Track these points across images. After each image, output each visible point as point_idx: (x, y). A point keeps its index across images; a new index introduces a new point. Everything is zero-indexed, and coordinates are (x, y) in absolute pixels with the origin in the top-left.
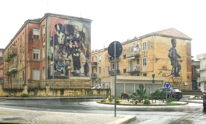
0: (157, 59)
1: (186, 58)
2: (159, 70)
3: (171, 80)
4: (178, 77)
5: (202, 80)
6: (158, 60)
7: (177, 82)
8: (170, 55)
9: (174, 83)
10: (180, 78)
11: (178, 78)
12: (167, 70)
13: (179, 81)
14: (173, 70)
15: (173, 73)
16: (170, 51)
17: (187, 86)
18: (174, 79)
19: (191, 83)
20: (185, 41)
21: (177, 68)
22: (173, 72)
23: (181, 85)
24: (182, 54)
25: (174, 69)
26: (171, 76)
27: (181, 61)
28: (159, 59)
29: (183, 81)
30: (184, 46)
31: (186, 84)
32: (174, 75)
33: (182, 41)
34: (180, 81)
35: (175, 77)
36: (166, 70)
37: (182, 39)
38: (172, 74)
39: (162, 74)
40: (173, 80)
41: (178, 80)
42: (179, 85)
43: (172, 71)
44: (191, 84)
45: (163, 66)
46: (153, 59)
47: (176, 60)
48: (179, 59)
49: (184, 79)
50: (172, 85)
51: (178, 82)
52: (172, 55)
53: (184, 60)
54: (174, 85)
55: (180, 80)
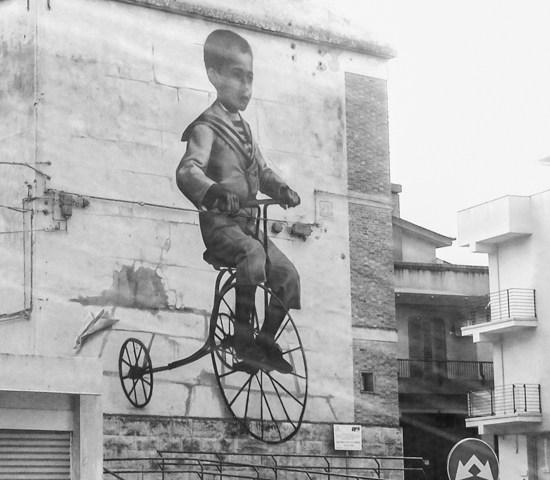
0: (66, 206)
1: (341, 211)
2: (85, 302)
3: (206, 404)
4: (275, 374)
5: (504, 415)
6: (76, 213)
7: (265, 426)
8: (198, 172)
9: (239, 426)
10: (292, 389)
11: (268, 387)
12: (167, 308)
13: (279, 415)
14: (223, 308)
15: (228, 341)
16: (189, 135)
17: (361, 463)
18: (229, 395)
19: (397, 435)
20: (327, 58)
21: (260, 293)
22: (227, 326)
23: (297, 446)
24: (309, 174)
25: (230, 296)
26: (206, 363)
27: (299, 233)
28: (85, 205)
29: (318, 411)
30: (327, 105)
31: (348, 438)
32: (230, 359)
33: (308, 57)
34: (294, 416)
35: (239, 378)
36: (154, 309)
37: (306, 41)
38: (210, 347)
39: (115, 339)
40: (227, 406)
41: (273, 401)
42: (282, 449)
43: (216, 314)
44: (390, 443)
45: (129, 271)
46: (30, 199)
47: (250, 219)
48: (275, 212)
49: (328, 398)
50: (217, 448)
51: (276, 424)
52: (213, 170)
53: (325, 224)
54: (236, 444)
55: (288, 402)
